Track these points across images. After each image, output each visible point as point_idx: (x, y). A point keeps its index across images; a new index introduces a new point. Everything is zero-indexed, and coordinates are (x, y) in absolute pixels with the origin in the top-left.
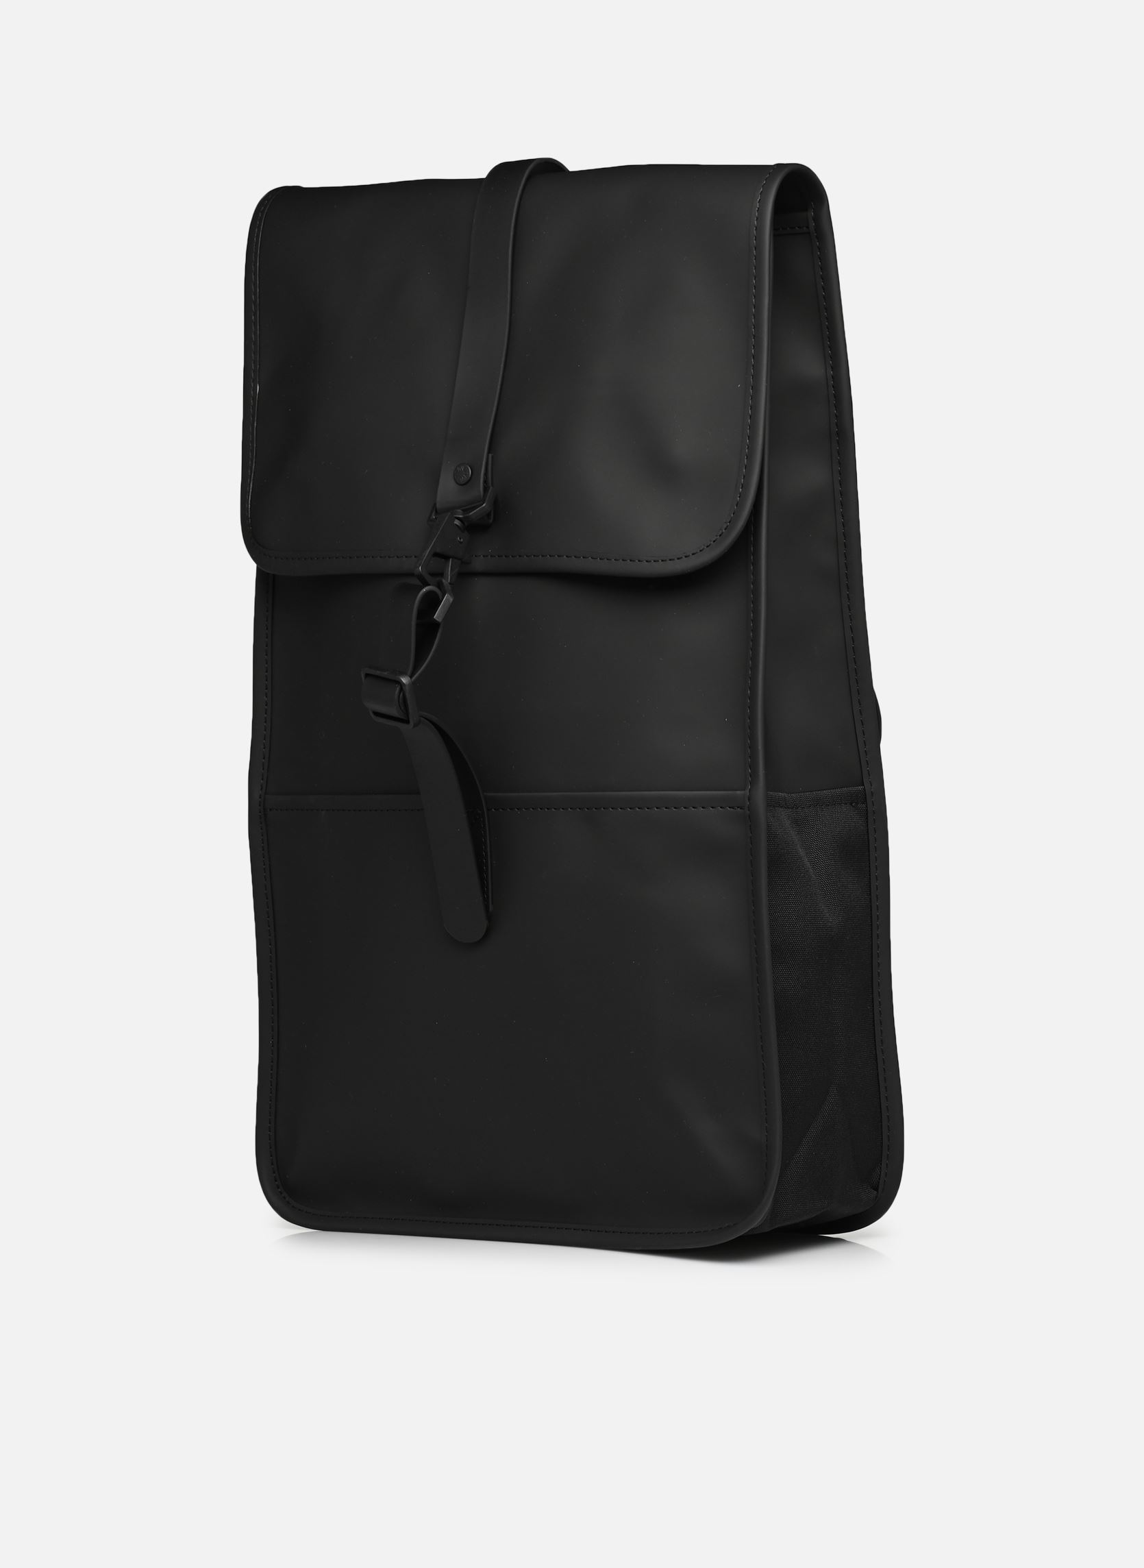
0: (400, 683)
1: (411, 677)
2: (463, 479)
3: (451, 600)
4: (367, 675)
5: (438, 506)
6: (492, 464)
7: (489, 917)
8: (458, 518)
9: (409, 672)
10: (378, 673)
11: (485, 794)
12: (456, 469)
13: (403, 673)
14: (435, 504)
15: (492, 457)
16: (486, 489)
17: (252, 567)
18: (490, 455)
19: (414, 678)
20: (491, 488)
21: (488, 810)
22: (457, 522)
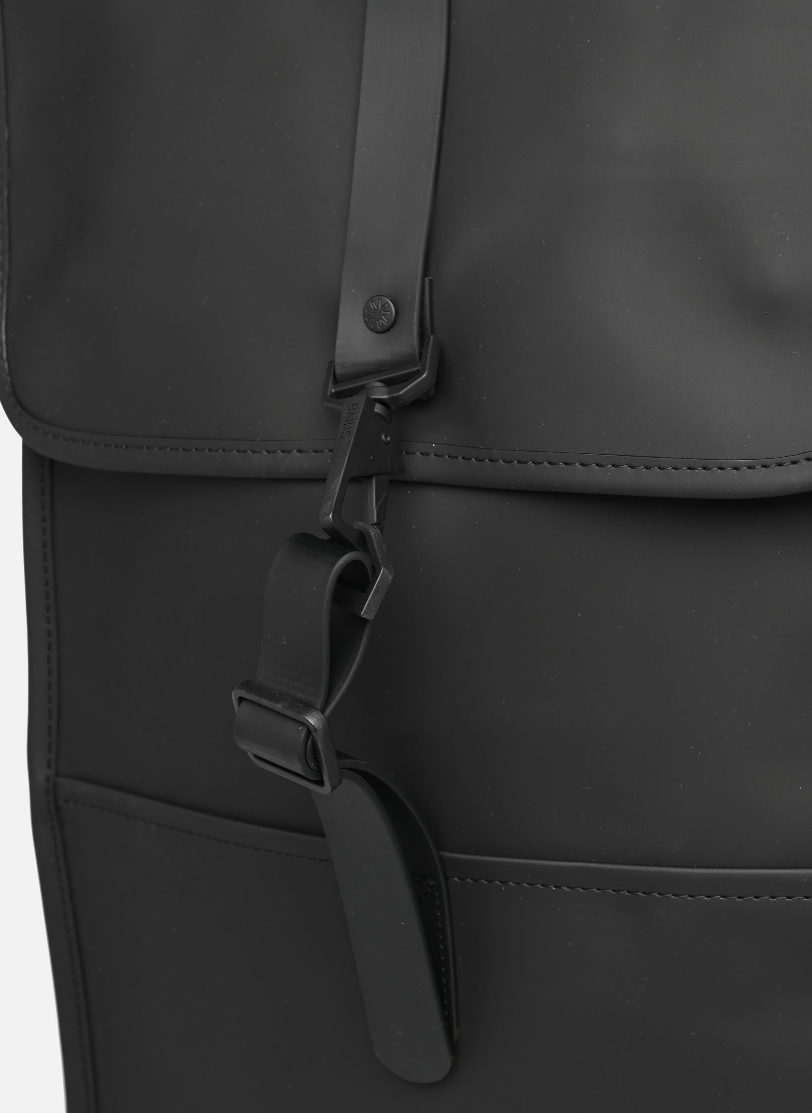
0: (305, 724)
1: (323, 711)
2: (385, 322)
3: (390, 577)
4: (241, 700)
5: (339, 371)
6: (431, 294)
7: (454, 1047)
8: (381, 401)
9: (319, 703)
10: (264, 702)
11: (441, 853)
12: (367, 307)
13: (309, 707)
14: (332, 363)
15: (431, 281)
16: (422, 337)
17: (15, 441)
18: (427, 279)
19: (328, 712)
20: (432, 337)
21: (447, 878)
22: (378, 409)
